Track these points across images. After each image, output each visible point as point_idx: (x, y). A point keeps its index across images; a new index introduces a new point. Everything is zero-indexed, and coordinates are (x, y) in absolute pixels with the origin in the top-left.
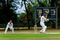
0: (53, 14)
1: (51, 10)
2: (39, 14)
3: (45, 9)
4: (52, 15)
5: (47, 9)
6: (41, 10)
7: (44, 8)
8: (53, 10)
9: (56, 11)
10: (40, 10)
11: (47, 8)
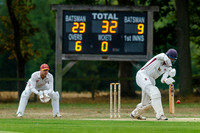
0: (135, 38)
1: (127, 20)
2: (71, 37)
3: (100, 16)
4: (128, 39)
5: (110, 16)
6: (84, 19)
7: (95, 8)
8: (136, 20)
9: (146, 24)
10: (78, 18)
11: (109, 12)
